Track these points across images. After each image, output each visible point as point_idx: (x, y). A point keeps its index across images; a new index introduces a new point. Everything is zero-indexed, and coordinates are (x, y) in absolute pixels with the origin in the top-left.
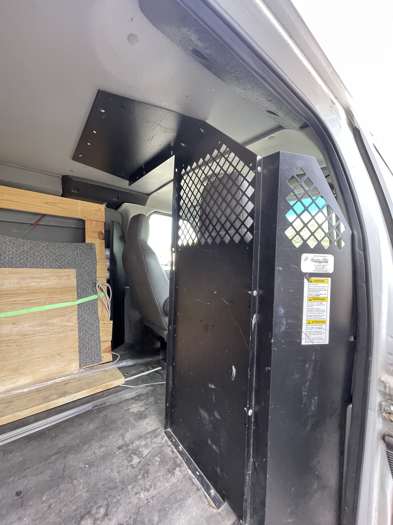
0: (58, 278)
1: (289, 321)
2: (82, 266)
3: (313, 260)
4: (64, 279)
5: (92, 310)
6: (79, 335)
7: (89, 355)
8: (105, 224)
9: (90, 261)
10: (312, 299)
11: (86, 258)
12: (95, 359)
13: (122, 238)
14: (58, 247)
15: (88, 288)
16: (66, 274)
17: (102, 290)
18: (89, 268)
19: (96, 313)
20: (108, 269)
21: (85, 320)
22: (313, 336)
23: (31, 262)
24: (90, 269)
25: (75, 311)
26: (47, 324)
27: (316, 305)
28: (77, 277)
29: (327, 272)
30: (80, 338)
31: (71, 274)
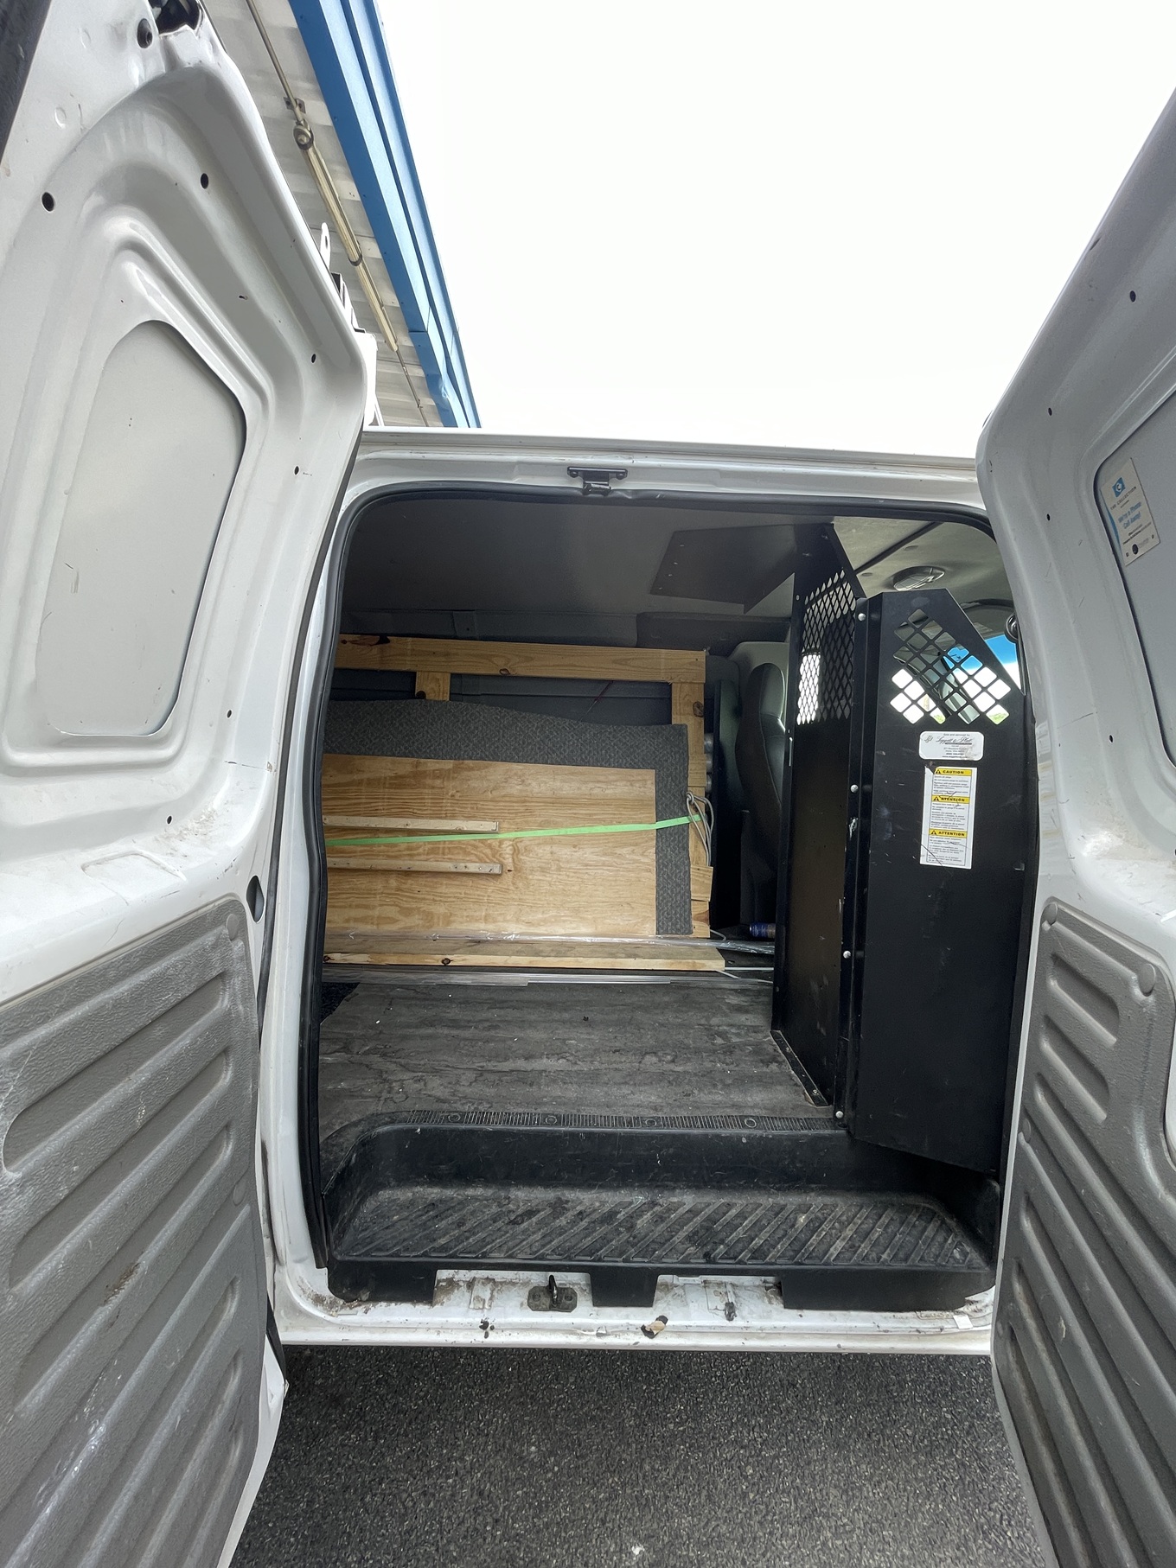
0: (628, 784)
1: (899, 827)
2: (665, 764)
3: (941, 741)
4: (637, 785)
5: (679, 842)
6: (657, 880)
7: (671, 918)
8: (706, 686)
9: (677, 756)
10: (940, 799)
11: (672, 751)
12: (681, 926)
13: (738, 712)
14: (630, 733)
15: (675, 805)
16: (640, 778)
17: (697, 811)
18: (676, 769)
19: (686, 848)
20: (707, 773)
21: (666, 858)
22: (939, 854)
23: (595, 758)
24: (678, 771)
25: (652, 839)
26: (613, 854)
27: (947, 807)
28: (657, 783)
29: (970, 759)
30: (658, 885)
31: (647, 778)
